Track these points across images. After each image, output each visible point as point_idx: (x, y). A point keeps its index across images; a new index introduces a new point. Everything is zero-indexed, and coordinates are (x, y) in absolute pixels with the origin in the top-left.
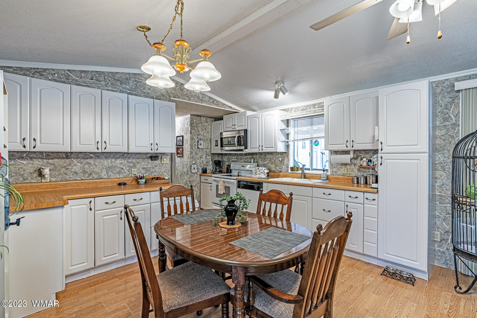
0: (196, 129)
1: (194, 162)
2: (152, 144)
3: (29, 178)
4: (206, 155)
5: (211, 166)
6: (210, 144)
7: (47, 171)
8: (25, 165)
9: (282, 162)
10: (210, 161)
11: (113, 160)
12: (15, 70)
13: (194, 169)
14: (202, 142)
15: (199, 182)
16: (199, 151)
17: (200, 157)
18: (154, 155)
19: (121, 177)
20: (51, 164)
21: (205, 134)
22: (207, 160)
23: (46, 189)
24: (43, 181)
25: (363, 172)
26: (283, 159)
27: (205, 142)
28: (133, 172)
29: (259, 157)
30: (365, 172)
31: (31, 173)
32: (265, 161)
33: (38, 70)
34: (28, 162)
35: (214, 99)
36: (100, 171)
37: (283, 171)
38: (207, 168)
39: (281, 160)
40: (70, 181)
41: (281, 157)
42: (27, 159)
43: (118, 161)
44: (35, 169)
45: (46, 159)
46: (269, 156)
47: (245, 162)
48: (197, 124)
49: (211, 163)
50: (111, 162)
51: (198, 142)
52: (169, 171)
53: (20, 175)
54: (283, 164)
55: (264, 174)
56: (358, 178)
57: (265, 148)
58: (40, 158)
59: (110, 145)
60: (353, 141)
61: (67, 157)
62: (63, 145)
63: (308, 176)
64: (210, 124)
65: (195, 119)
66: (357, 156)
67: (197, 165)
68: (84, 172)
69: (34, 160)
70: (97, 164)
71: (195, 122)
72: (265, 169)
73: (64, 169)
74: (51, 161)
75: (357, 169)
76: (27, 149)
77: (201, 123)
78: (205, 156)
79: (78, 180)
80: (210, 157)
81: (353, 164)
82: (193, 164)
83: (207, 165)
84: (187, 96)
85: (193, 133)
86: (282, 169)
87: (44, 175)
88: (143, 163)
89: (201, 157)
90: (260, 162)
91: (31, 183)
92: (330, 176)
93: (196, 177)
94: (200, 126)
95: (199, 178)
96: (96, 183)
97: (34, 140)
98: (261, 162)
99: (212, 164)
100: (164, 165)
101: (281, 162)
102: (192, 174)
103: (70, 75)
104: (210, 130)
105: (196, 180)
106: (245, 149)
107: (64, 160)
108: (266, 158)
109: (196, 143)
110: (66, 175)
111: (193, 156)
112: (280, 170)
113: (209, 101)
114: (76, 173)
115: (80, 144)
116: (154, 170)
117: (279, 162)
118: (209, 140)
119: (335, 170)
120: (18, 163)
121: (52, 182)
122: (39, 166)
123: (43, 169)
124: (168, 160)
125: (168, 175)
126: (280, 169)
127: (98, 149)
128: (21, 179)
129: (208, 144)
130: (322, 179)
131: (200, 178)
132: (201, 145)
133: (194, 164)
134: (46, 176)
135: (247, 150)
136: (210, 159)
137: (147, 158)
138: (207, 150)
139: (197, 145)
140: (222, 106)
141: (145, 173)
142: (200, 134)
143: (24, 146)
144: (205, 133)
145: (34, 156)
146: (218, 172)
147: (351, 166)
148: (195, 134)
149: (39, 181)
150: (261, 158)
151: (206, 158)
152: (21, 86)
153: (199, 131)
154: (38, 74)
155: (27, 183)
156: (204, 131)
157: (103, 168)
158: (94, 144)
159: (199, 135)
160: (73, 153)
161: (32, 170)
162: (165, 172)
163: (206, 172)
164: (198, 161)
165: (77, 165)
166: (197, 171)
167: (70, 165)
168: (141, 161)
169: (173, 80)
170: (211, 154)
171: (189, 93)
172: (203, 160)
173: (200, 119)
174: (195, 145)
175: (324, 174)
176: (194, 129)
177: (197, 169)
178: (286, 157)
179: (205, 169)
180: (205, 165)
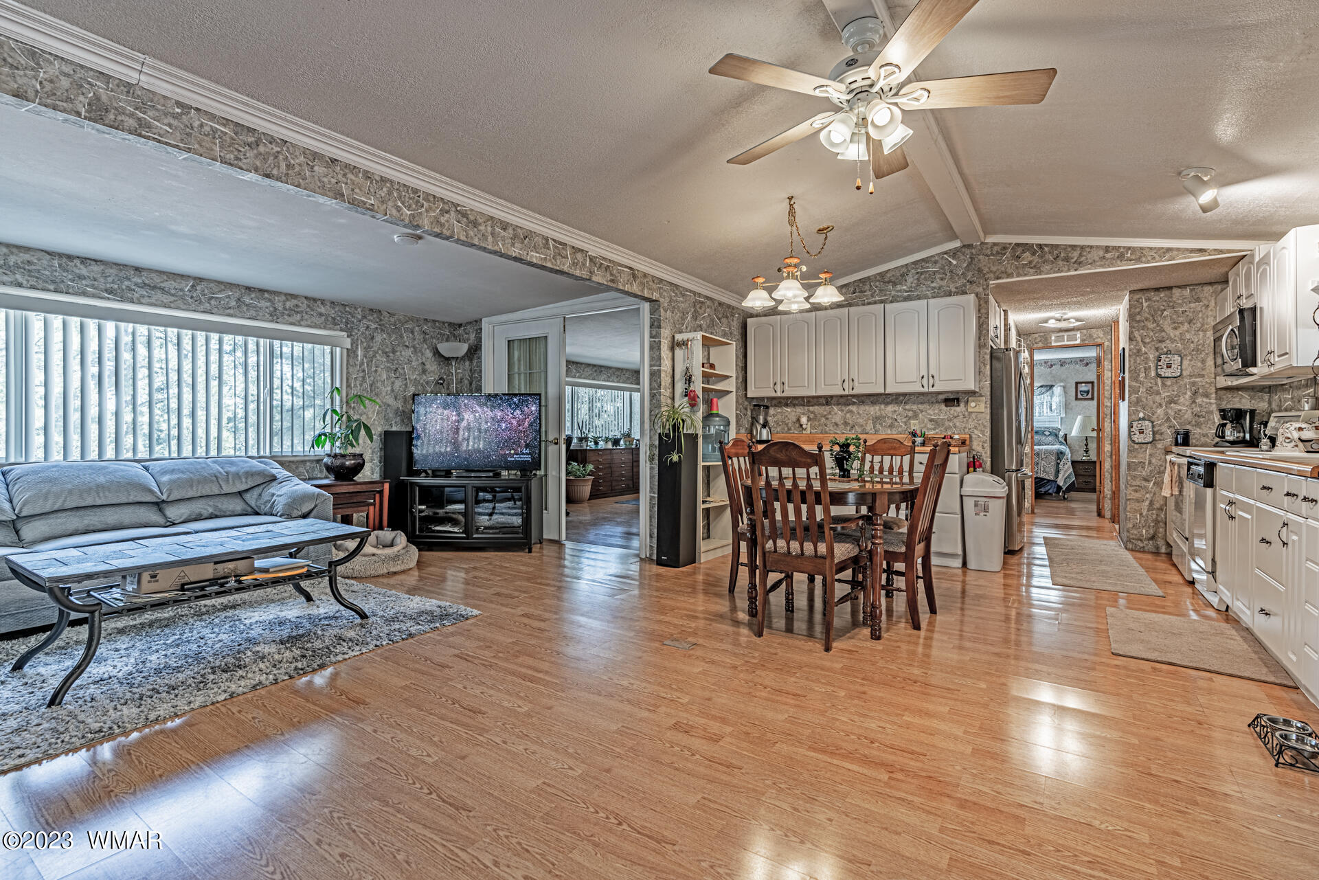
0: (1151, 326)
1: (1141, 415)
2: (923, 378)
3: (792, 428)
4: (1195, 393)
6: (1210, 362)
7: (804, 420)
8: (789, 414)
10: (1211, 412)
11: (883, 406)
13: (1140, 434)
14: (1177, 358)
15: (1162, 468)
16: (1163, 383)
17: (1167, 399)
18: (949, 397)
19: (893, 432)
20: (812, 412)
21: (1188, 336)
22: (1198, 409)
24: (804, 432)
27: (1189, 357)
28: (912, 427)
31: (794, 423)
34: (790, 409)
35: (1124, 247)
36: (865, 422)
40: (830, 433)
42: (791, 406)
43: (890, 408)
44: (796, 417)
45: (805, 405)
48: (1156, 312)
49: (1216, 416)
50: (880, 410)
51: (1159, 359)
52: (984, 426)
53: (785, 424)
57: (1279, 356)
58: (800, 405)
59: (859, 383)
61: (827, 404)
62: (808, 387)
64: (1212, 303)
65: (1148, 300)
67: (1152, 422)
68: (846, 424)
70: (861, 412)
71: (1150, 306)
73: (824, 418)
74: (811, 408)
76: (780, 394)
77: (1173, 307)
78: (1187, 397)
79: (837, 434)
80: (1213, 401)
82: (1140, 419)
83: (1198, 425)
87: (802, 425)
88: (930, 412)
89: (1172, 401)
93: (1150, 455)
94: (1165, 317)
95: (1162, 459)
97: (783, 383)
100: (973, 415)
102: (1136, 446)
104: (1210, 320)
105: (1150, 463)
107: (824, 407)
109: (1152, 365)
110: (826, 426)
111: (1138, 400)
113: (1104, 257)
114: (836, 424)
115: (826, 385)
116: (950, 424)
118: (1210, 349)
120: (784, 411)
122: (800, 414)
123: (802, 417)
124: (983, 405)
125: (984, 435)
127: (849, 389)
128: (786, 429)
129: (1203, 361)
132: (1169, 367)
133: (1143, 419)
135: (1253, 370)
136: (1214, 406)
137: (937, 402)
138: (1199, 379)
139: (1153, 368)
140: (1157, 258)
141: (934, 429)
142: (1170, 338)
143: (776, 391)
144: (1187, 331)
145: (797, 402)
148: (1147, 340)
149: (801, 432)
151: (1194, 402)
152: (773, 327)
153: (1163, 331)
155: (791, 433)
156: (1186, 326)
157: (868, 419)
158: (838, 384)
159: (1161, 341)
161: (794, 419)
162: (976, 428)
163: (1186, 442)
164: (1160, 411)
165: (837, 413)
166: (1154, 440)
167: (830, 413)
168: (926, 406)
169: (995, 244)
170: (1216, 389)
171: (1036, 259)
172: (1179, 408)
173: (1166, 296)
174: (1147, 370)
176: (1144, 327)
177: (1155, 433)
179: (1186, 434)
180: (1189, 423)
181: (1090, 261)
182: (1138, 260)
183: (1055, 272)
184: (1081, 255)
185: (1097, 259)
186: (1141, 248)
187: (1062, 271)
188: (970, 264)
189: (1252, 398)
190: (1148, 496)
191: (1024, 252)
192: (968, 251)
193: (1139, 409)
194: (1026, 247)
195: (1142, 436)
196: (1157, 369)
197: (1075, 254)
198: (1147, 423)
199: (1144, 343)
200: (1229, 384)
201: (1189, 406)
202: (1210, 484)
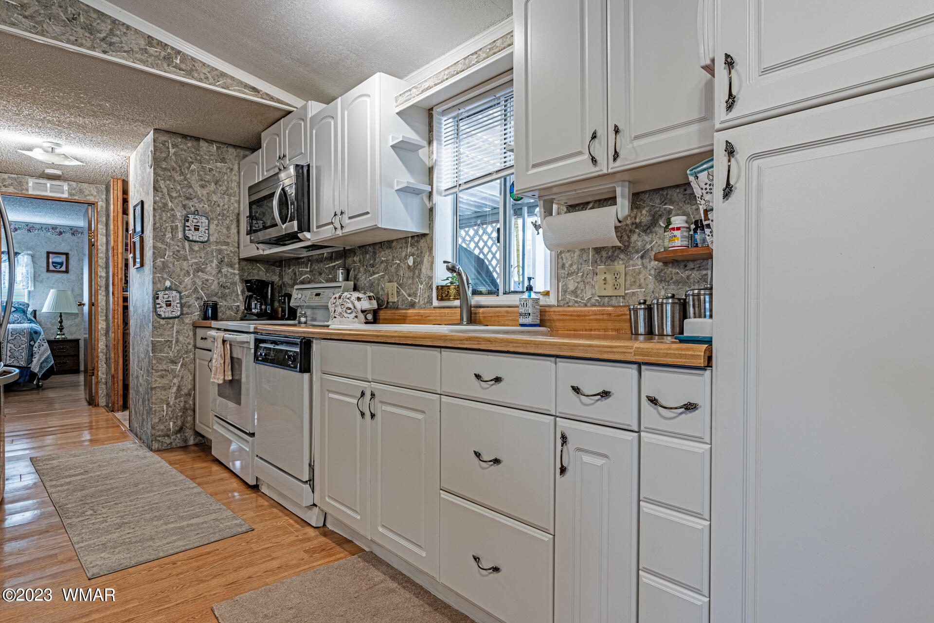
0: (178, 178)
1: (168, 284)
4: (221, 262)
5: (241, 297)
6: (234, 230)
9: (417, 272)
10: (235, 284)
13: (168, 305)
14: (204, 219)
15: (190, 347)
16: (190, 248)
17: (194, 267)
21: (214, 198)
22: (223, 280)
25: (677, 283)
26: (419, 259)
27: (215, 222)
29: (360, 261)
30: (685, 282)
32: (374, 273)
35: (173, 48)
37: (419, 301)
38: (222, 304)
39: (414, 263)
41: (413, 255)
46: (383, 255)
47: (328, 281)
48: (183, 163)
49: (239, 289)
51: (186, 220)
54: (419, 276)
55: (354, 314)
56: (649, 310)
57: (348, 218)
60: (617, 131)
63: (483, 313)
64: (236, 168)
65: (174, 146)
66: (654, 216)
67: (180, 293)
71: (175, 154)
72: (361, 295)
75: (653, 272)
77: (201, 162)
78: (214, 265)
80: (237, 272)
81: (637, 252)
82: (166, 289)
83: (224, 297)
84: (26, 14)
86: (415, 295)
89: (198, 270)
90: (363, 280)
92: (553, 309)
93: (178, 332)
94: (192, 171)
95: (191, 333)
98: (363, 277)
99: (243, 292)
101: (414, 274)
102: (162, 322)
104: (234, 185)
105: (177, 341)
106: (301, 229)
108: (377, 261)
109: (179, 223)
111: (165, 265)
112: (410, 299)
113: (144, 51)
117: (408, 274)
118: (233, 217)
119: (571, 286)
126: (409, 296)
129: (228, 228)
130: (522, 320)
131: (195, 334)
132: (197, 229)
133: (170, 289)
135: (307, 235)
136: (237, 277)
138: (224, 247)
139: (180, 229)
140: (211, 80)
142: (197, 197)
144: (214, 192)
146: (255, 317)
147: (631, 262)
148: (174, 194)
150: (365, 263)
151: (220, 271)
153: (191, 187)
156: (212, 187)
159: (189, 199)
163: (215, 317)
164: (187, 280)
166: (182, 314)
170: (240, 259)
172: (206, 277)
173: (193, 146)
174: (174, 229)
175: (530, 303)
176: (171, 178)
177: (182, 306)
178: (425, 249)
179: (215, 307)
180: (216, 295)
181: (126, 49)
182: (189, 73)
183: (68, 41)
184: (111, 32)
185: (136, 49)
186: (193, 59)
187: (81, 45)
189: (267, 271)
190: (175, 381)
193: (165, 276)
195: (169, 309)
196: (184, 230)
198: (174, 293)
199: (171, 197)
200: (260, 252)
201: (216, 276)
202: (306, 368)
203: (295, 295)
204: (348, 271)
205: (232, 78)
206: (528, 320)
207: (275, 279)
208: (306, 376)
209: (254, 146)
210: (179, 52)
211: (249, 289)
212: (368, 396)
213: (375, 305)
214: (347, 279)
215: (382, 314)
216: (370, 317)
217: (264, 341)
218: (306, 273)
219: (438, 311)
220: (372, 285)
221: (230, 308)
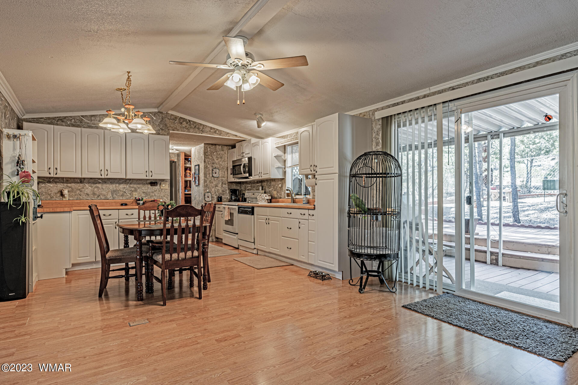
0: (211, 158)
1: (208, 191)
2: (146, 172)
3: (54, 197)
4: (222, 183)
5: (228, 194)
6: (226, 173)
7: (66, 192)
8: (52, 188)
9: (281, 188)
10: (226, 190)
11: (117, 185)
12: (45, 120)
13: (208, 197)
14: (218, 170)
16: (214, 179)
18: (154, 181)
19: (124, 199)
20: (70, 187)
21: (221, 163)
22: (223, 189)
23: (65, 205)
24: (64, 199)
27: (221, 171)
28: (134, 196)
29: (266, 184)
31: (56, 194)
32: (270, 188)
33: (61, 118)
34: (53, 185)
35: (216, 129)
36: (106, 193)
37: (282, 197)
38: (223, 197)
39: (281, 186)
40: (83, 200)
41: (280, 184)
42: (53, 183)
43: (122, 186)
44: (58, 190)
45: (66, 183)
46: (273, 183)
47: (256, 190)
48: (212, 153)
49: (228, 192)
50: (116, 187)
51: (213, 170)
52: (168, 195)
53: (48, 194)
54: (282, 190)
55: (265, 200)
58: (62, 183)
59: (111, 172)
61: (81, 182)
62: (76, 172)
63: (297, 200)
64: (227, 152)
65: (210, 148)
67: (211, 193)
68: (94, 194)
69: (57, 184)
70: (104, 188)
71: (210, 150)
72: (266, 195)
73: (79, 191)
74: (69, 185)
76: (52, 175)
77: (217, 152)
78: (220, 184)
79: (89, 200)
80: (227, 186)
82: (207, 192)
83: (223, 194)
84: (186, 128)
85: (207, 162)
87: (64, 195)
88: (143, 188)
89: (216, 186)
90: (267, 190)
91: (55, 200)
94: (214, 155)
96: (103, 202)
97: (56, 169)
99: (229, 193)
100: (163, 190)
102: (206, 202)
103: (83, 119)
104: (226, 158)
106: (249, 176)
107: (79, 184)
108: (271, 185)
109: (211, 172)
110: (80, 195)
111: (207, 185)
113: (210, 131)
114: (88, 194)
115: (88, 172)
116: (153, 194)
117: (279, 189)
118: (226, 169)
120: (47, 186)
121: (71, 200)
122: (61, 188)
123: (63, 190)
124: (167, 186)
125: (168, 199)
126: (280, 195)
127: (101, 175)
128: (49, 197)
129: (224, 172)
132: (216, 173)
133: (208, 192)
134: (66, 196)
135: (251, 177)
136: (227, 188)
137: (147, 184)
138: (223, 178)
139: (211, 174)
140: (225, 136)
141: (145, 197)
142: (216, 163)
143: (50, 173)
144: (220, 161)
145: (58, 181)
146: (233, 201)
148: (209, 163)
149: (61, 199)
150: (268, 185)
151: (222, 186)
152: (47, 132)
153: (214, 160)
154: (60, 121)
155: (53, 200)
156: (220, 159)
157: (109, 191)
158: (98, 172)
159: (213, 164)
160: (86, 179)
161: (56, 191)
162: (164, 196)
163: (221, 201)
164: (213, 189)
165: (88, 188)
166: (212, 200)
167: (83, 188)
168: (141, 186)
169: (172, 115)
170: (228, 182)
171: (188, 126)
172: (218, 188)
173: (214, 147)
174: (209, 174)
175: (305, 198)
176: (208, 158)
177: (212, 197)
178: (284, 182)
179: (221, 198)
180: (221, 194)
181: (206, 131)
182: (220, 135)
183: (194, 133)
184: (203, 128)
185: (208, 131)
186: (221, 131)
187: (197, 133)
188: (162, 121)
189: (236, 186)
191: (183, 121)
192: (161, 115)
193: (207, 188)
194: (184, 120)
195: (208, 198)
196: (212, 174)
197: (201, 127)
200: (236, 181)
201: (221, 188)
202: (253, 214)
203: (246, 194)
204: (263, 187)
205: (231, 134)
206: (305, 202)
207: (239, 188)
208: (253, 216)
209: (234, 147)
210: (218, 130)
211: (231, 192)
212: (268, 219)
213: (270, 198)
214: (262, 190)
215: (273, 200)
216: (269, 201)
217: (241, 208)
218: (249, 187)
219: (287, 200)
220: (270, 192)
221: (225, 198)
